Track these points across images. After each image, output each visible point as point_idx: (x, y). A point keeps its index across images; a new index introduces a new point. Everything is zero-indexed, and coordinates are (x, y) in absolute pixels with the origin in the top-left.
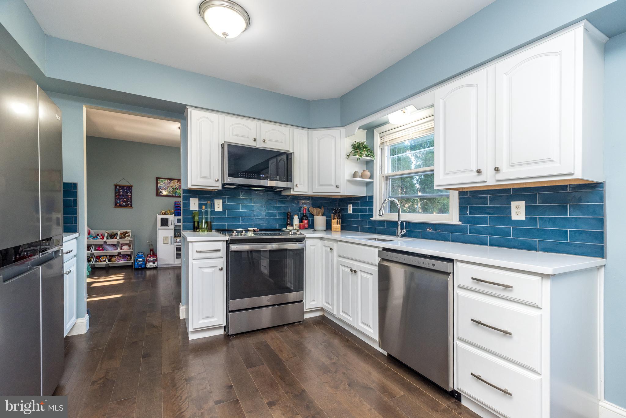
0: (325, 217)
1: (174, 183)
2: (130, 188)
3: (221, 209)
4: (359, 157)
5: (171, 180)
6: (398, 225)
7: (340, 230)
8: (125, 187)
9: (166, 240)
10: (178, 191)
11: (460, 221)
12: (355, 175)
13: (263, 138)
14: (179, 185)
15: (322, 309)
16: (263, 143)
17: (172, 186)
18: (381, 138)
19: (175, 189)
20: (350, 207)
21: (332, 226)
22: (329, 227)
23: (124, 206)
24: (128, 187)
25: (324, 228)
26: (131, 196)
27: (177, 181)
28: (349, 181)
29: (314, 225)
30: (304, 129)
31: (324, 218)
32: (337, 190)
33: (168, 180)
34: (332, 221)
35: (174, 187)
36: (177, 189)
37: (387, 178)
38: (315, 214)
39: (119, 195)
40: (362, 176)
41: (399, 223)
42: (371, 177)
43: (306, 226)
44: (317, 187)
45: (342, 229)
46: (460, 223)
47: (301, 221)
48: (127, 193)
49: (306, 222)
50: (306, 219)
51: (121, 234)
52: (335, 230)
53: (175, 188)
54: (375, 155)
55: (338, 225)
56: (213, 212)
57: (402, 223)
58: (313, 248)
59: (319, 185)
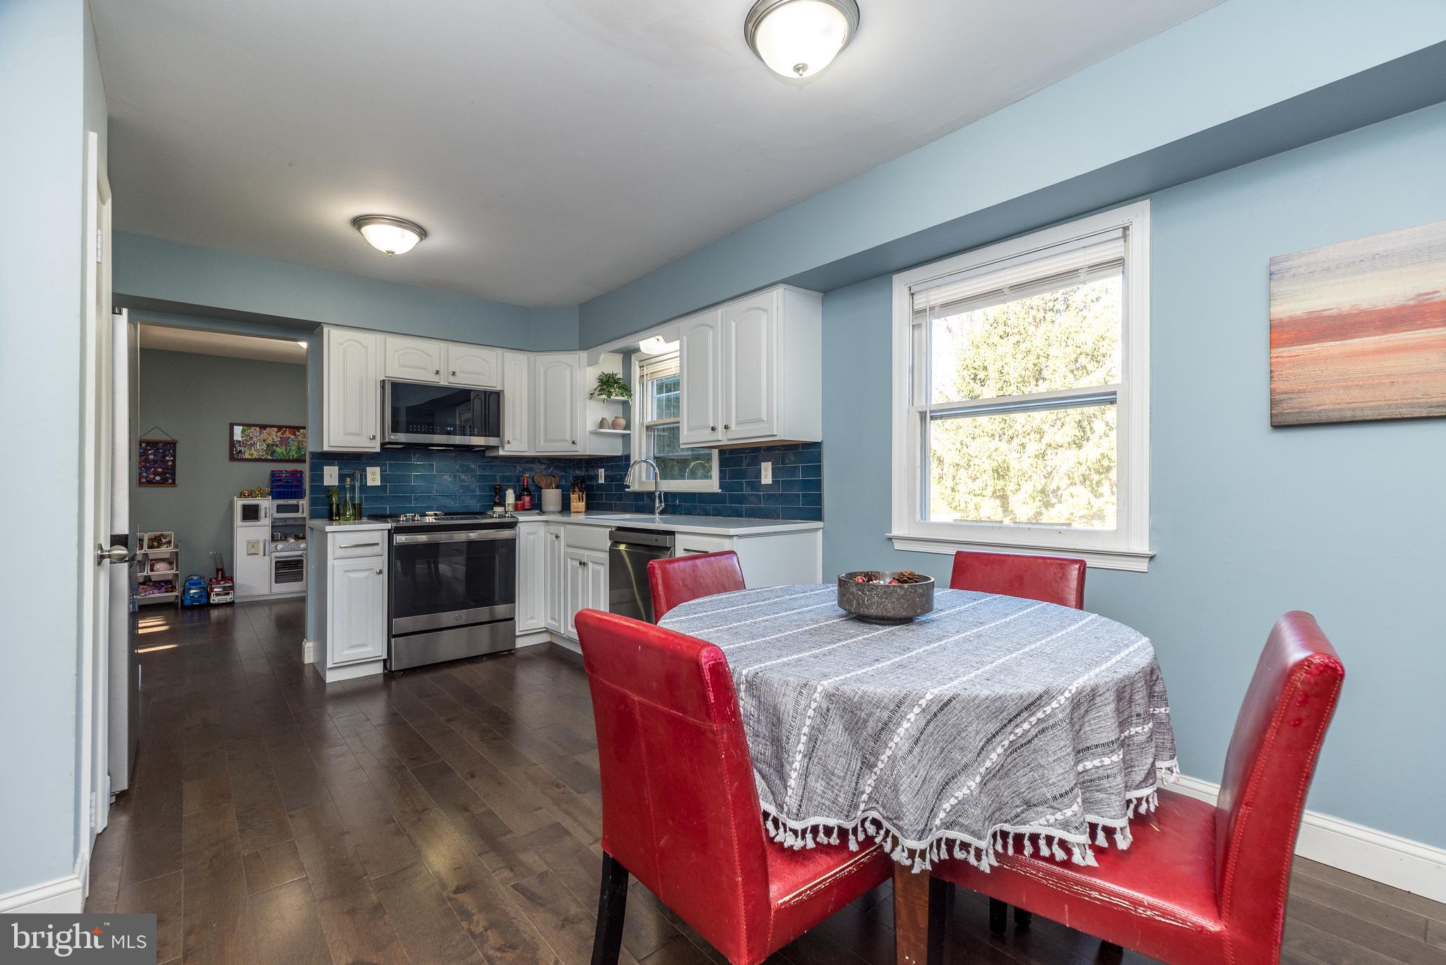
0: (560, 490)
1: (269, 434)
2: (172, 445)
3: (378, 483)
4: (606, 397)
5: (263, 427)
6: (655, 497)
7: (584, 510)
8: (161, 444)
9: (253, 547)
10: (278, 450)
11: (720, 488)
12: (602, 424)
13: (451, 370)
14: (280, 438)
15: (547, 631)
16: (451, 377)
17: (265, 441)
18: (642, 369)
19: (273, 445)
20: (601, 472)
21: (572, 504)
22: (566, 508)
23: (158, 483)
24: (166, 443)
25: (559, 508)
26: (174, 461)
27: (276, 430)
28: (594, 433)
29: (541, 504)
30: (522, 352)
31: (559, 491)
32: (573, 448)
33: (258, 429)
34: (572, 496)
35: (270, 441)
36: (277, 445)
37: (649, 428)
38: (543, 485)
39: (147, 460)
40: (614, 426)
41: (657, 494)
42: (628, 427)
43: (527, 505)
44: (542, 444)
45: (590, 508)
46: (720, 490)
47: (519, 498)
48: (165, 456)
49: (527, 499)
50: (527, 495)
51: (151, 540)
52: (576, 510)
53: (271, 443)
54: (632, 393)
55: (581, 503)
56: (364, 487)
57: (660, 495)
58: (531, 537)
59: (546, 440)
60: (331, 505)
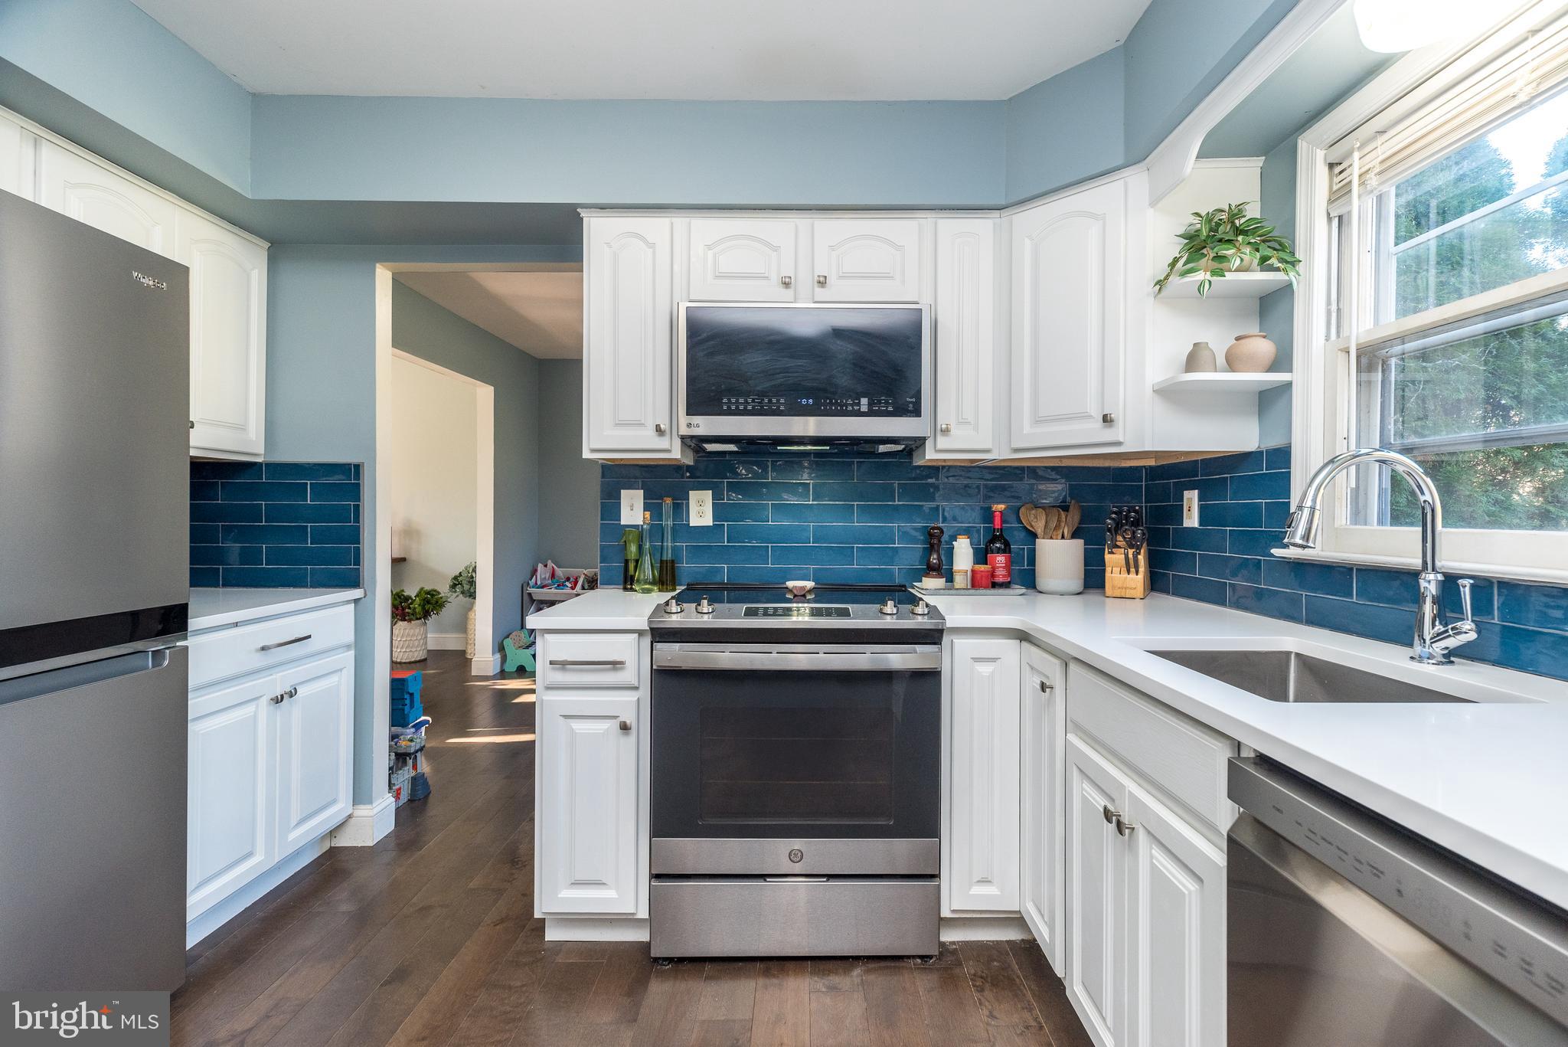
0: (1082, 541)
3: (708, 520)
4: (1208, 276)
7: (1139, 591)
12: (1192, 362)
13: (820, 271)
18: (1337, 170)
20: (1190, 500)
21: (1108, 574)
22: (1094, 579)
25: (1077, 584)
28: (1168, 393)
29: (1034, 570)
30: (980, 214)
31: (1078, 545)
32: (1108, 435)
34: (1107, 557)
37: (1370, 358)
38: (1039, 531)
40: (1232, 362)
41: (1430, 584)
42: (1282, 361)
43: (1001, 575)
44: (1027, 429)
45: (1156, 583)
47: (981, 556)
49: (1000, 559)
50: (999, 551)
52: (1117, 593)
54: (1299, 255)
55: (1133, 575)
56: (684, 530)
58: (985, 669)
59: (1038, 421)
60: (627, 562)
